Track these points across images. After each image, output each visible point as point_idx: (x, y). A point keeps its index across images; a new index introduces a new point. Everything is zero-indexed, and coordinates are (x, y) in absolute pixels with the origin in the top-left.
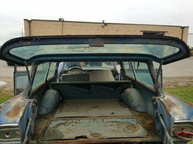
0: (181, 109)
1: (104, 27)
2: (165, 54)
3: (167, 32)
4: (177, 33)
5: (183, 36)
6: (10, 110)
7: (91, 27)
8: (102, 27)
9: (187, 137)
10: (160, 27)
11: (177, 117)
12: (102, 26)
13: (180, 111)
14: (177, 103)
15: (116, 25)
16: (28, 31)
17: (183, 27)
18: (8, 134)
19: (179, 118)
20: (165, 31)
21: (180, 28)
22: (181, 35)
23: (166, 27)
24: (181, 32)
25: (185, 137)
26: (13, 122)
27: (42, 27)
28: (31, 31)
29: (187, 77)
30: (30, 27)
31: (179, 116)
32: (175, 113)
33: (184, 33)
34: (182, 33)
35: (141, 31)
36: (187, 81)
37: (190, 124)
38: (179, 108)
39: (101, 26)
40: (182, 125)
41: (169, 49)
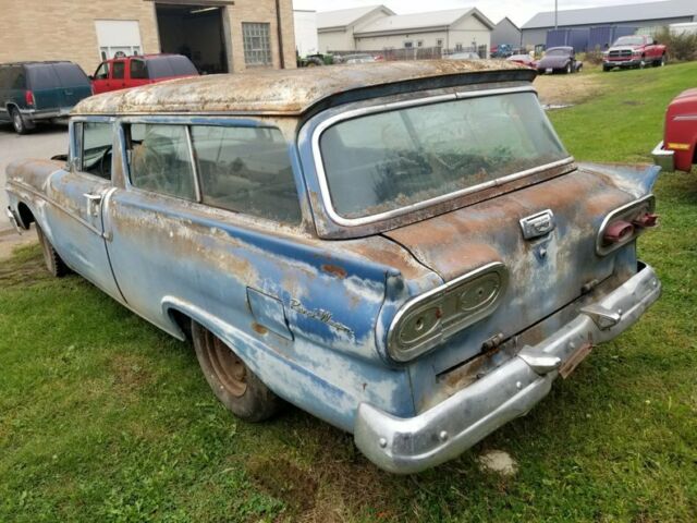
3: (232, 3)
4: (263, 9)
5: (282, 16)
22: (275, 15)
41: (246, 61)
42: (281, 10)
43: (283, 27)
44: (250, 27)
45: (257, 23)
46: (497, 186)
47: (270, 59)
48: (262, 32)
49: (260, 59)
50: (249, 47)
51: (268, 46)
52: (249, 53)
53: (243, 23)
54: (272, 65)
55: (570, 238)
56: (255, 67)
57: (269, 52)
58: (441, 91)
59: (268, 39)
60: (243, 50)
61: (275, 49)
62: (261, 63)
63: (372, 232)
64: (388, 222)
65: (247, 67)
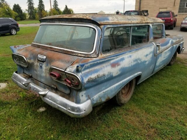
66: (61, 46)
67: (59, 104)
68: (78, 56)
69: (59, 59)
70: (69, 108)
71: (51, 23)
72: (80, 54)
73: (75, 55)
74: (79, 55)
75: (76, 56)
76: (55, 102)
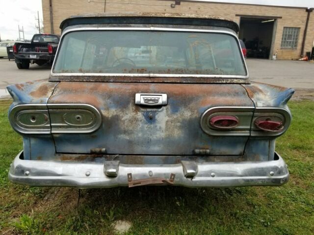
0: (268, 96)
1: (174, 7)
2: (275, 55)
3: (281, 18)
4: (298, 20)
5: (309, 24)
6: (35, 91)
7: (152, 7)
8: (172, 7)
9: (271, 129)
10: (270, 8)
11: (260, 103)
12: (172, 5)
13: (267, 97)
14: (265, 90)
15: (195, 3)
16: (49, 13)
17: (310, 9)
18: (34, 119)
19: (263, 104)
20: (278, 16)
21: (305, 10)
22: (305, 24)
23: (279, 8)
24: (305, 19)
25: (269, 129)
26: (40, 101)
27: (71, 5)
28: (53, 12)
29: (304, 90)
30: (51, 6)
31: (264, 102)
32: (259, 99)
33: (310, 19)
34: (308, 19)
35: (237, 15)
36: (304, 94)
37: (278, 113)
38: (265, 95)
39: (170, 5)
40: (267, 114)
41: (281, 46)
42: (309, 21)
43: (308, 30)
44: (288, 30)
45: (293, 28)
46: (150, 77)
47: (296, 46)
48: (295, 32)
49: (290, 45)
50: (285, 39)
51: (297, 39)
52: (285, 42)
53: (284, 27)
54: (296, 49)
55: (182, 115)
56: (286, 48)
57: (296, 42)
58: (141, 25)
59: (297, 36)
60: (281, 40)
61: (300, 41)
62: (290, 47)
63: (57, 80)
64: (66, 78)
65: (281, 49)
66: (180, 72)
67: (246, 176)
68: (234, 83)
69: (209, 93)
70: (271, 173)
71: (114, 27)
72: (236, 79)
73: (226, 83)
74: (235, 81)
75: (229, 83)
76: (232, 175)
